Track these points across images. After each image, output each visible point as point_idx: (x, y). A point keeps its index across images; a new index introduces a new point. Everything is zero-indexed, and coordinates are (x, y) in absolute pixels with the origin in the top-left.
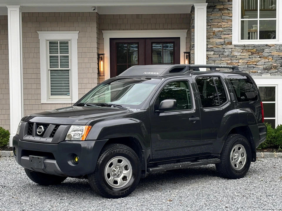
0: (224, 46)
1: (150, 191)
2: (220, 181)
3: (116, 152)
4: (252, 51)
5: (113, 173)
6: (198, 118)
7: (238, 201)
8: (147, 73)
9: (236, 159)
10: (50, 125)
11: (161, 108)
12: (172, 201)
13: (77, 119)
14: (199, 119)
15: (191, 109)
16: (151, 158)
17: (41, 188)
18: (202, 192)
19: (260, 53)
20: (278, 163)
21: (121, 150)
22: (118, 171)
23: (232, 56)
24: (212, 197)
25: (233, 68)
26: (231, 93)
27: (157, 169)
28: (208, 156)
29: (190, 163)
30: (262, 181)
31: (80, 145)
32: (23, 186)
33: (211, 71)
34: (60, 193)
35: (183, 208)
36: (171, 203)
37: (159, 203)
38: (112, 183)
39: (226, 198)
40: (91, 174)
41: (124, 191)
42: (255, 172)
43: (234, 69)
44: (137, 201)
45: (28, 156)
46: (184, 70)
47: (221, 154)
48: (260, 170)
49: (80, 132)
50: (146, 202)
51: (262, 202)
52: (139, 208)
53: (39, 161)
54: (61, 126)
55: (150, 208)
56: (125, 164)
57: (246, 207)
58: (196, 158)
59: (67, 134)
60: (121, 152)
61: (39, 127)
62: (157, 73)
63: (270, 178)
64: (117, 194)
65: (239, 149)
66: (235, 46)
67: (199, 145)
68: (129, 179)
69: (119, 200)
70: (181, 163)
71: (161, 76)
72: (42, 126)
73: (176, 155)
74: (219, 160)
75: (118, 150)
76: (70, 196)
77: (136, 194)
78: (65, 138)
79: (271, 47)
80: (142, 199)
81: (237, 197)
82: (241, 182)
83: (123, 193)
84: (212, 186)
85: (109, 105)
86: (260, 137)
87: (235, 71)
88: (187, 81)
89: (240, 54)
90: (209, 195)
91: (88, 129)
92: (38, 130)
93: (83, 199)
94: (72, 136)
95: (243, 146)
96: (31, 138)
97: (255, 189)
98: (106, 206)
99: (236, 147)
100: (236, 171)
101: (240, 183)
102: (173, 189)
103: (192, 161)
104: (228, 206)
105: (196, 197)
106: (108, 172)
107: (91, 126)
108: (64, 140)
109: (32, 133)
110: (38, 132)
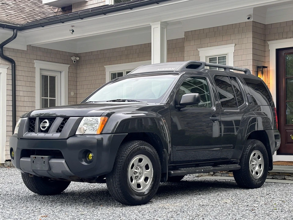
6: (218, 118)
8: (161, 69)
10: (57, 118)
15: (210, 107)
16: (172, 160)
26: (248, 95)
27: (178, 173)
28: (226, 162)
43: (247, 72)
45: (30, 157)
46: (200, 68)
47: (240, 160)
53: (44, 161)
54: (70, 118)
58: (214, 163)
59: (79, 128)
61: (43, 122)
62: (173, 69)
72: (47, 121)
78: (76, 132)
88: (205, 78)
91: (104, 120)
94: (85, 129)
96: (32, 135)
103: (213, 166)
107: (107, 118)
108: (75, 134)
109: (34, 129)
110: (42, 127)
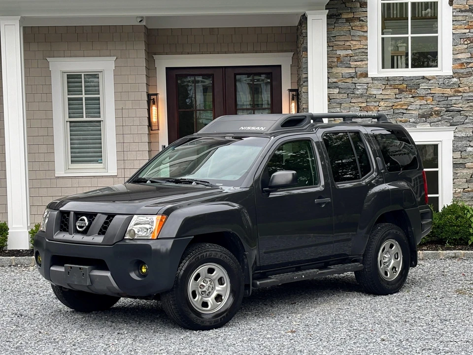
0: (355, 80)
1: (256, 318)
2: (363, 299)
3: (205, 256)
4: (400, 87)
5: (200, 290)
6: (328, 200)
7: (399, 331)
8: (245, 128)
9: (386, 262)
10: (99, 215)
11: (273, 185)
12: (294, 332)
13: (143, 205)
14: (330, 201)
15: (317, 184)
16: (258, 264)
17: (81, 317)
18: (339, 317)
20: (447, 267)
21: (213, 252)
22: (209, 287)
23: (368, 96)
24: (356, 324)
25: (378, 118)
26: (377, 158)
27: (268, 282)
28: (343, 260)
29: (318, 271)
30: (429, 296)
31: (149, 247)
32: (50, 314)
33: (346, 123)
34: (114, 324)
35: (315, 343)
36: (295, 335)
37: (276, 336)
38: (200, 307)
39: (379, 326)
40: (167, 292)
41: (219, 318)
42: (414, 282)
43: (380, 119)
44: (239, 333)
45: (64, 266)
46: (304, 123)
47: (364, 256)
48: (421, 280)
49: (148, 226)
50: (255, 335)
51: (436, 330)
52: (247, 344)
53: (82, 273)
54: (117, 217)
55: (264, 345)
56: (218, 276)
57: (413, 339)
58: (324, 263)
59: (128, 230)
60: (212, 257)
61: (80, 219)
62: (262, 129)
63: (440, 292)
64: (208, 324)
65: (391, 246)
66: (373, 79)
67: (331, 243)
68: (225, 298)
69: (211, 333)
70: (304, 272)
71: (268, 132)
72: (84, 218)
73: (293, 260)
74: (362, 265)
75: (208, 253)
76: (131, 328)
77: (236, 322)
78: (124, 236)
79: (430, 80)
80: (248, 331)
81: (395, 324)
82: (395, 299)
83: (217, 321)
84: (352, 307)
85: (188, 181)
86: (422, 227)
87: (381, 122)
88: (310, 141)
89: (381, 92)
90: (350, 322)
91: (161, 220)
92: (78, 224)
93: (154, 332)
94: (136, 232)
95: (396, 242)
96: (66, 236)
97: (421, 310)
98: (193, 342)
99: (386, 244)
100: (388, 283)
101: (395, 301)
102: (292, 313)
103: (321, 268)
104: (385, 338)
105: (331, 324)
106: (194, 289)
107: (165, 217)
108: (123, 239)
109: (68, 228)
110: (78, 226)
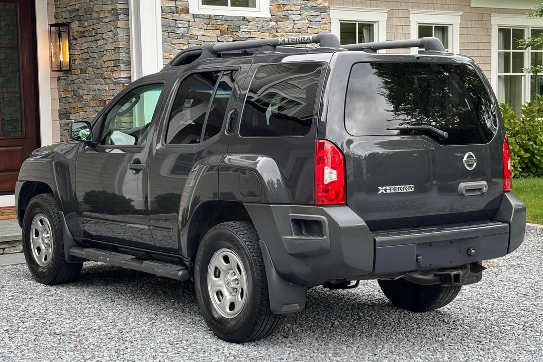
0: (176, 16)
4: (222, 28)
19: (234, 33)
23: (190, 37)
66: (194, 16)
79: (249, 22)
89: (202, 32)
